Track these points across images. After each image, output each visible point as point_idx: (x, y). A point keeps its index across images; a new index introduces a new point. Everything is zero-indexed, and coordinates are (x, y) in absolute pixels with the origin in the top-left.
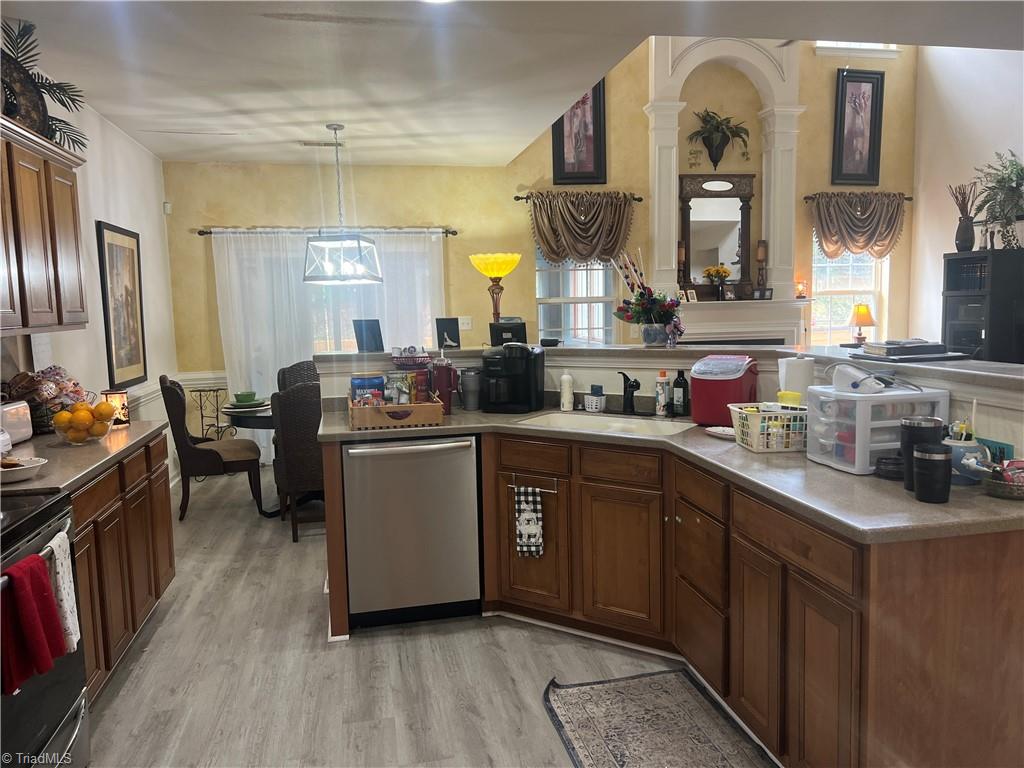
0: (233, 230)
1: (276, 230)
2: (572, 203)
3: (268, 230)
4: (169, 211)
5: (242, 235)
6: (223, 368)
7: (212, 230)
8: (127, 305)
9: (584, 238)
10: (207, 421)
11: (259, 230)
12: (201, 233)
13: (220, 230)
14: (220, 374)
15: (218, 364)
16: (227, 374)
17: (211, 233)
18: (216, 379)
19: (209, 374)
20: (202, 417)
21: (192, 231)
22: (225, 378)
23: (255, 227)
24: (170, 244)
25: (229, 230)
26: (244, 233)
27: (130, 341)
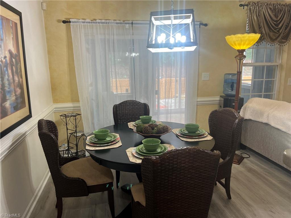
0: (83, 21)
1: (108, 21)
2: (270, 9)
3: (103, 21)
4: (45, 8)
5: (88, 24)
6: (78, 101)
7: (71, 20)
8: (12, 65)
9: (275, 29)
10: (69, 132)
11: (98, 21)
12: (64, 22)
13: (75, 20)
14: (76, 104)
15: (75, 99)
16: (81, 104)
17: (70, 22)
18: (74, 107)
19: (70, 105)
20: (67, 129)
21: (59, 21)
22: (80, 107)
23: (95, 20)
24: (46, 28)
25: (81, 20)
26: (89, 23)
27: (15, 92)
